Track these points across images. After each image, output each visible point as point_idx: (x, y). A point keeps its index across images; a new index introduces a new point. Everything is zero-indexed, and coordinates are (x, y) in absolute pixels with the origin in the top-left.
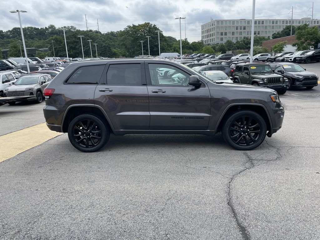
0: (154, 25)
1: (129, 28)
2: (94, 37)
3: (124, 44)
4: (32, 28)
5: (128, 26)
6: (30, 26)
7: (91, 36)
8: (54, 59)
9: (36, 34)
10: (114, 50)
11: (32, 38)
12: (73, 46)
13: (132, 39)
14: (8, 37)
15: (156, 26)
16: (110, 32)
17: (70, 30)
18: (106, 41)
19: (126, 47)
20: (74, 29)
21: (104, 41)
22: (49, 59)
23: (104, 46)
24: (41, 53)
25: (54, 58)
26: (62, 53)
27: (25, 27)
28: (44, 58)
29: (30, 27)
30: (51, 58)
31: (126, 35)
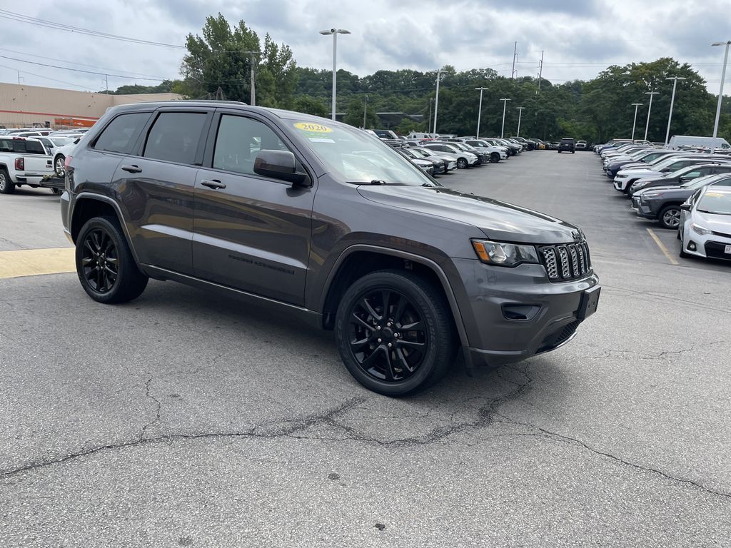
0: (685, 65)
1: (612, 72)
2: (524, 91)
3: (589, 111)
4: (409, 72)
5: (611, 67)
6: (406, 68)
7: (516, 90)
8: (426, 137)
9: (416, 85)
10: (563, 124)
11: (407, 93)
12: (472, 111)
13: (615, 98)
14: (366, 90)
15: (690, 68)
16: (573, 82)
17: (483, 77)
18: (549, 103)
19: (595, 118)
20: (493, 75)
21: (541, 103)
22: (415, 137)
23: (541, 114)
24: (410, 124)
25: (427, 134)
26: (447, 125)
27: (398, 71)
28: (407, 133)
29: (406, 71)
30: (421, 133)
31: (602, 88)
